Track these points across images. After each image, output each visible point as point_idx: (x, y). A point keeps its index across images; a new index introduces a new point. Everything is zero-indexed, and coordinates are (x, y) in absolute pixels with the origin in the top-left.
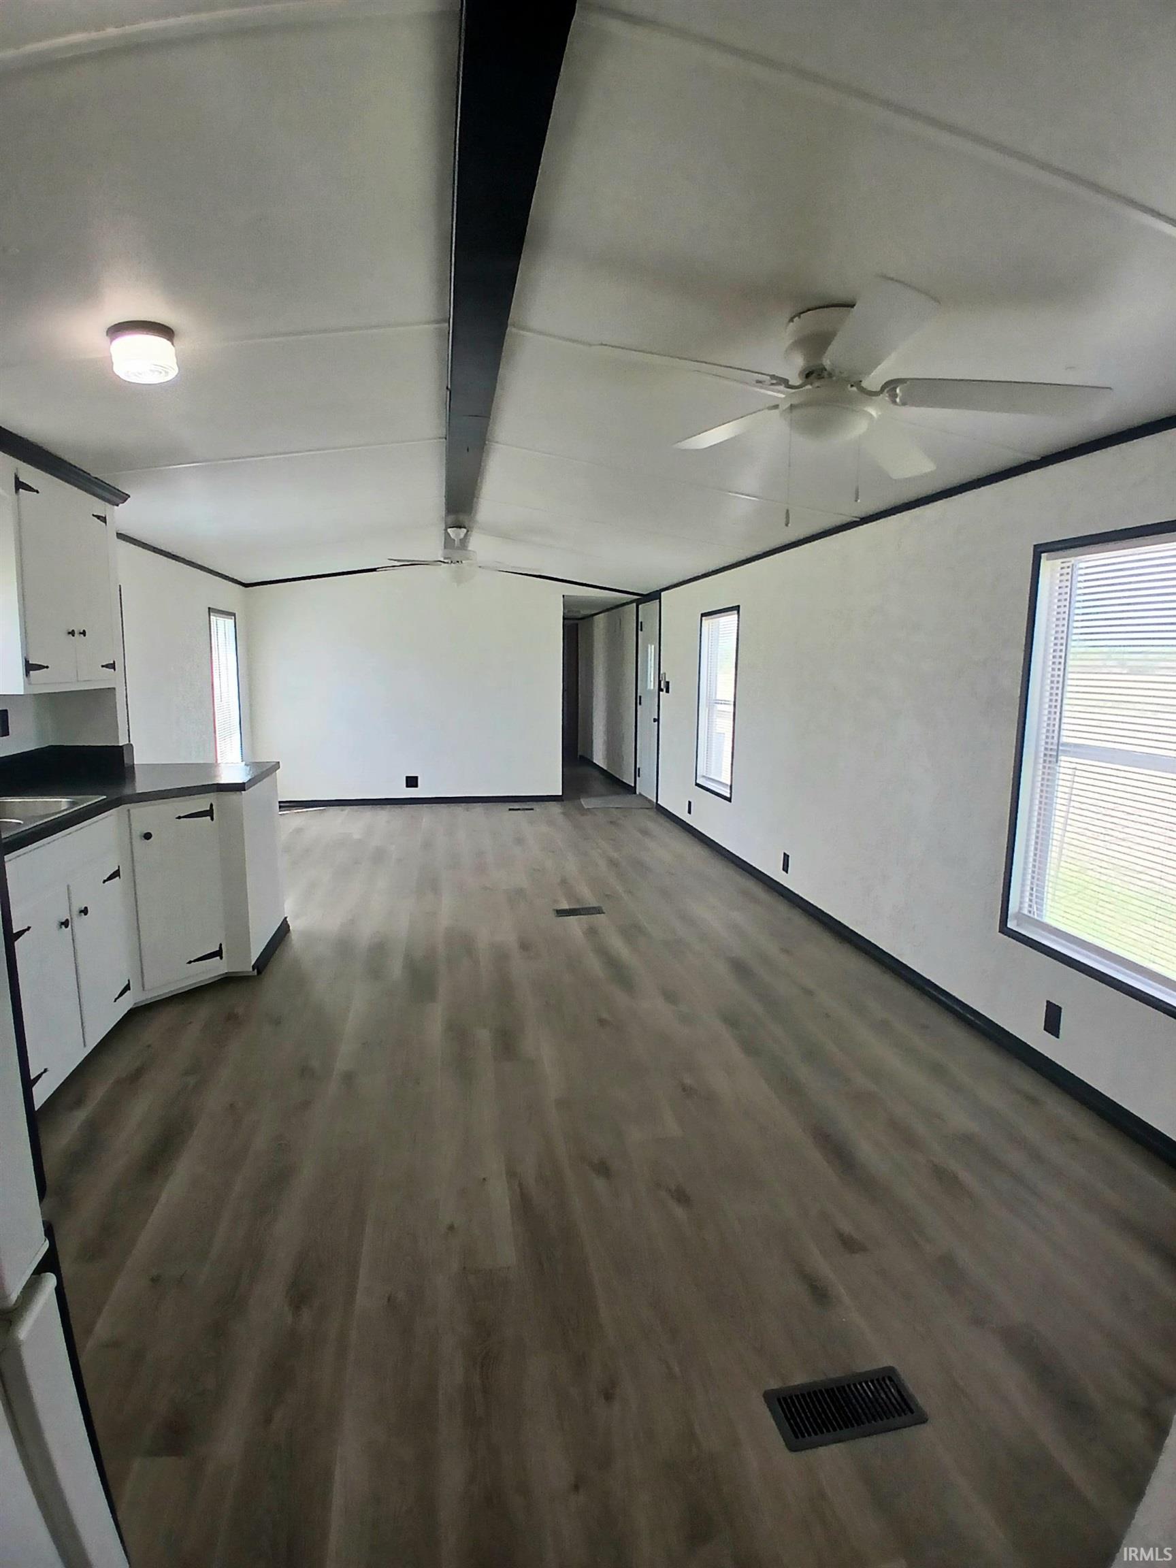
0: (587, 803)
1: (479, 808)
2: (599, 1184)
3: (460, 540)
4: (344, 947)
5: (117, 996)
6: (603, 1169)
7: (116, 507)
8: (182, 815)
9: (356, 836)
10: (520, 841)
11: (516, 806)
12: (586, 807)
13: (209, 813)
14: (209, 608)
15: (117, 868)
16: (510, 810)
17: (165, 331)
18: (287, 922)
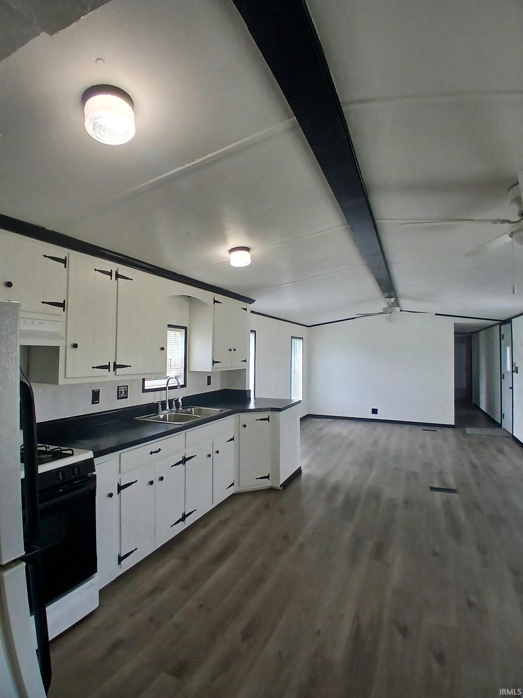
0: (469, 430)
1: (407, 427)
2: (399, 638)
3: (392, 303)
4: (321, 484)
5: (228, 487)
6: (404, 631)
7: (251, 305)
8: (258, 419)
9: (344, 434)
10: (423, 447)
11: (427, 428)
12: (467, 433)
13: (268, 419)
14: (292, 337)
15: (233, 437)
16: (423, 430)
17: (247, 249)
18: (301, 469)
